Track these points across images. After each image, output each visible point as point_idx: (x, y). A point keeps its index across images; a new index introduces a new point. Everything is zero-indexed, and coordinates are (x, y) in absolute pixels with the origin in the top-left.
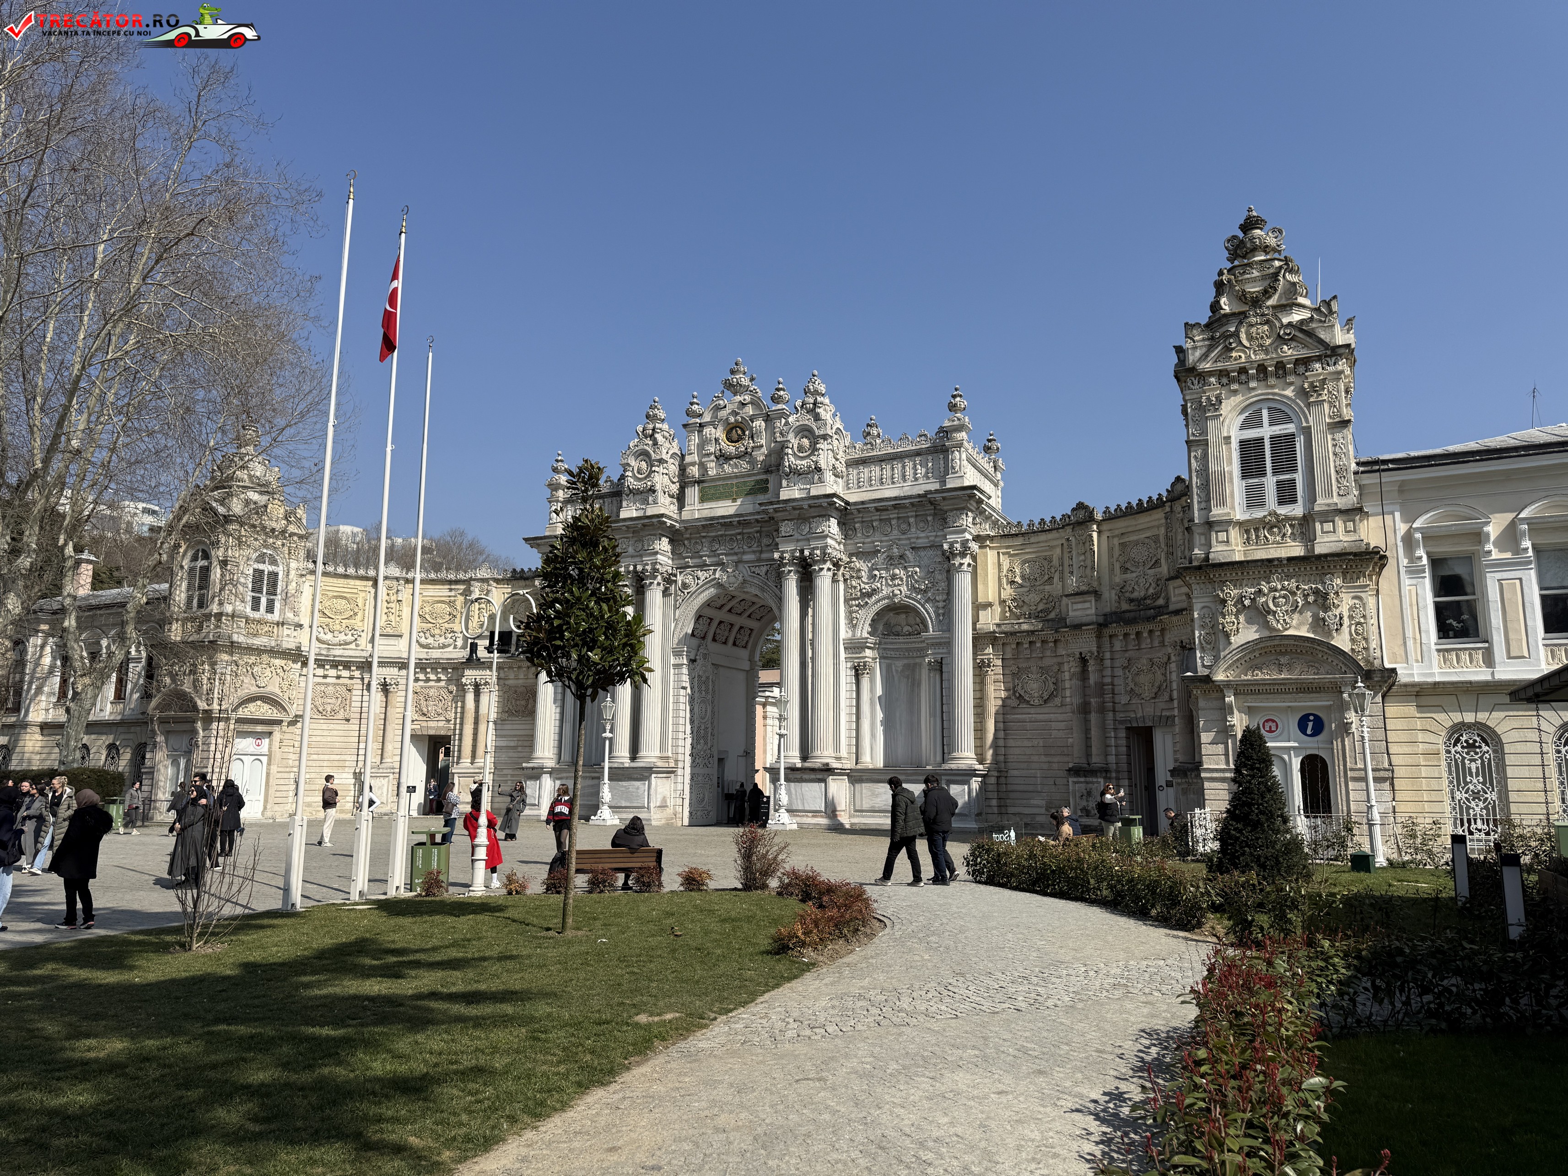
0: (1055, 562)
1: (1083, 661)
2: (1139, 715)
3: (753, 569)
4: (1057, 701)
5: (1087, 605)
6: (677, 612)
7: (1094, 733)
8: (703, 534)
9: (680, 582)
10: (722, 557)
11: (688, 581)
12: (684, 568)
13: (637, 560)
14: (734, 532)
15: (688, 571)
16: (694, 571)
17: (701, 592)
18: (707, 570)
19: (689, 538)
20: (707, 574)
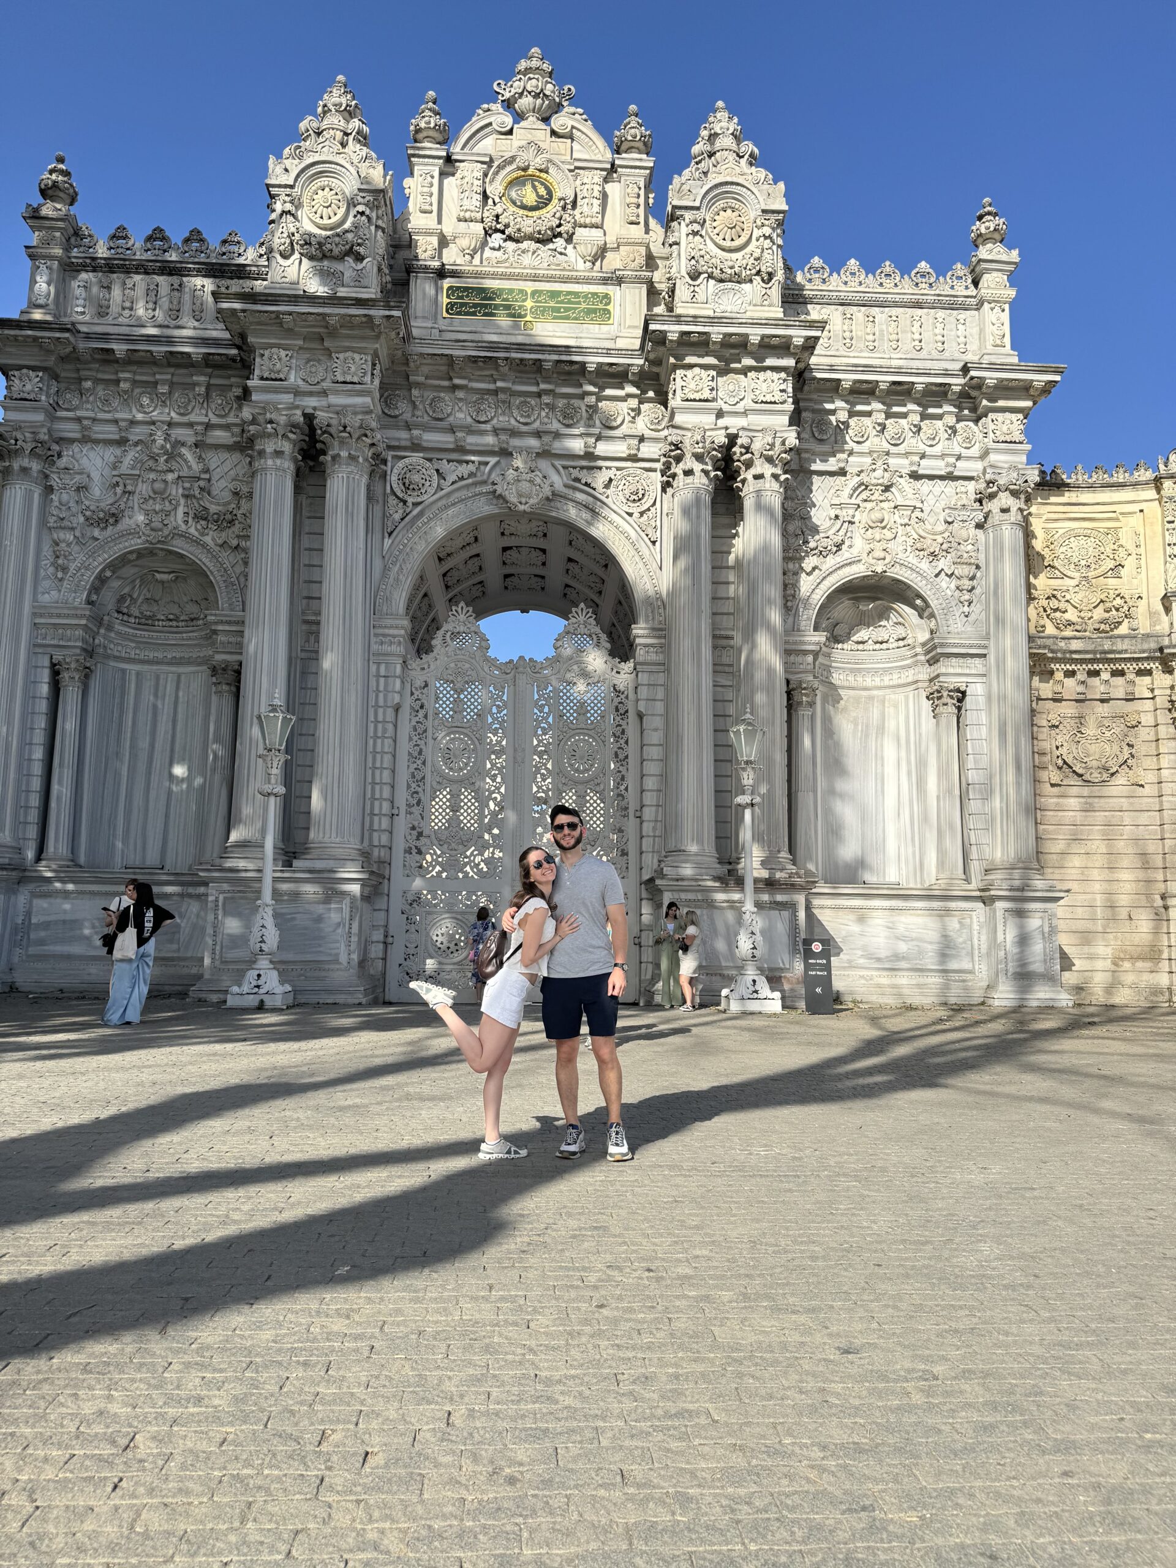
0: (1128, 540)
3: (575, 473)
6: (387, 542)
8: (457, 381)
9: (394, 478)
10: (503, 437)
11: (416, 478)
12: (405, 448)
13: (311, 402)
14: (534, 389)
15: (416, 458)
16: (430, 460)
17: (447, 507)
18: (460, 462)
19: (418, 385)
20: (464, 470)
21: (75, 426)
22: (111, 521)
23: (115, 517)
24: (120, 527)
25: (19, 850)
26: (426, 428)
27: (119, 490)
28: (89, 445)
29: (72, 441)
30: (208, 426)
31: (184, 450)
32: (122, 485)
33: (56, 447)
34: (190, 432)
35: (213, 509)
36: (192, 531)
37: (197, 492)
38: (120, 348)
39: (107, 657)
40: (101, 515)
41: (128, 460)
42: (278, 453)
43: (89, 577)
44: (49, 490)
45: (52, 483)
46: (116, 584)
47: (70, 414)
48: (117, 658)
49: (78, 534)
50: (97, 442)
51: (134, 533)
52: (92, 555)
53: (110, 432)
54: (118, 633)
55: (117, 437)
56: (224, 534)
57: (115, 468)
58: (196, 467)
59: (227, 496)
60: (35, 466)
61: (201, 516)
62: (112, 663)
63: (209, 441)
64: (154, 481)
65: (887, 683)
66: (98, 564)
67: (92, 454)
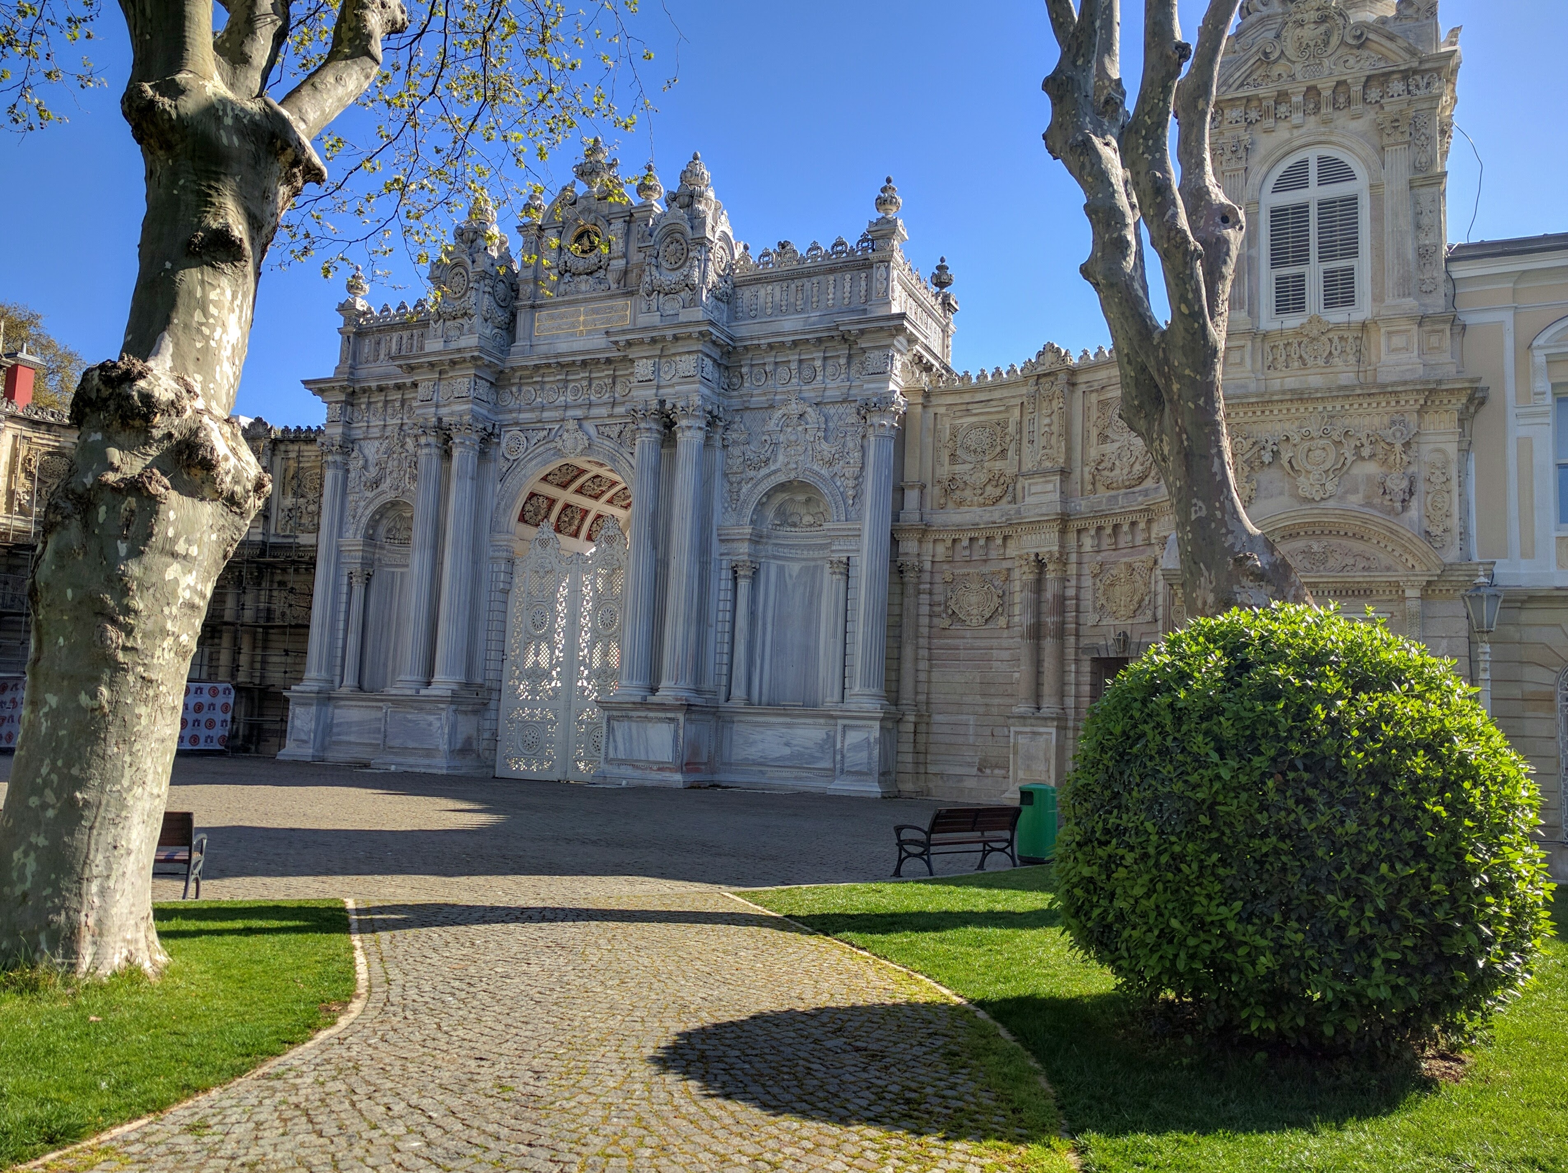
0: (1012, 429)
1: (1040, 564)
3: (601, 429)
4: (1002, 621)
5: (1050, 488)
6: (499, 487)
7: (1049, 664)
8: (536, 379)
9: (503, 445)
10: (562, 411)
11: (513, 444)
12: (510, 425)
13: (441, 412)
15: (515, 431)
16: (523, 431)
17: (531, 460)
18: (539, 430)
19: (516, 384)
20: (541, 435)
21: (360, 432)
22: (376, 486)
23: (377, 483)
24: (379, 490)
25: (332, 682)
26: (520, 411)
27: (379, 467)
28: (365, 442)
29: (359, 441)
32: (380, 464)
33: (351, 446)
34: (410, 428)
37: (414, 464)
38: (374, 385)
39: (381, 565)
40: (370, 484)
41: (382, 449)
42: (428, 445)
43: (365, 522)
44: (346, 472)
45: (347, 468)
46: (385, 521)
47: (358, 425)
48: (387, 565)
49: (361, 496)
50: (370, 440)
51: (384, 493)
52: (366, 507)
54: (389, 551)
55: (378, 436)
57: (377, 455)
58: (414, 449)
60: (338, 458)
61: (416, 479)
62: (384, 569)
64: (395, 460)
66: (369, 512)
67: (367, 447)
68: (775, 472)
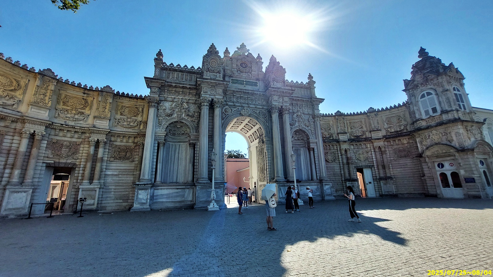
0: (331, 125)
1: (346, 151)
2: (360, 165)
3: (254, 111)
4: (337, 161)
5: (345, 136)
6: (223, 121)
8: (234, 94)
9: (223, 110)
10: (242, 104)
11: (228, 110)
12: (225, 105)
13: (212, 97)
14: (247, 96)
15: (227, 107)
16: (230, 107)
17: (233, 115)
18: (235, 108)
19: (228, 95)
20: (235, 109)
21: (164, 98)
22: (171, 116)
23: (172, 115)
24: (172, 117)
25: (151, 180)
26: (229, 102)
27: (172, 110)
28: (166, 101)
29: (162, 100)
30: (189, 99)
31: (184, 103)
32: (173, 110)
33: (159, 102)
34: (185, 100)
35: (190, 114)
36: (186, 118)
37: (187, 111)
38: (174, 85)
39: (167, 141)
40: (169, 115)
41: (174, 105)
42: (207, 105)
43: (166, 126)
44: (158, 109)
45: (159, 108)
46: (169, 127)
47: (163, 96)
48: (170, 142)
49: (164, 118)
50: (168, 101)
51: (174, 118)
52: (166, 122)
53: (170, 99)
54: (169, 137)
55: (172, 100)
56: (192, 119)
57: (171, 106)
58: (187, 107)
59: (192, 112)
60: (156, 105)
61: (188, 115)
62: (168, 143)
63: (189, 102)
64: (179, 109)
65: (300, 146)
66: (168, 124)
67: (166, 103)
68: (296, 127)
